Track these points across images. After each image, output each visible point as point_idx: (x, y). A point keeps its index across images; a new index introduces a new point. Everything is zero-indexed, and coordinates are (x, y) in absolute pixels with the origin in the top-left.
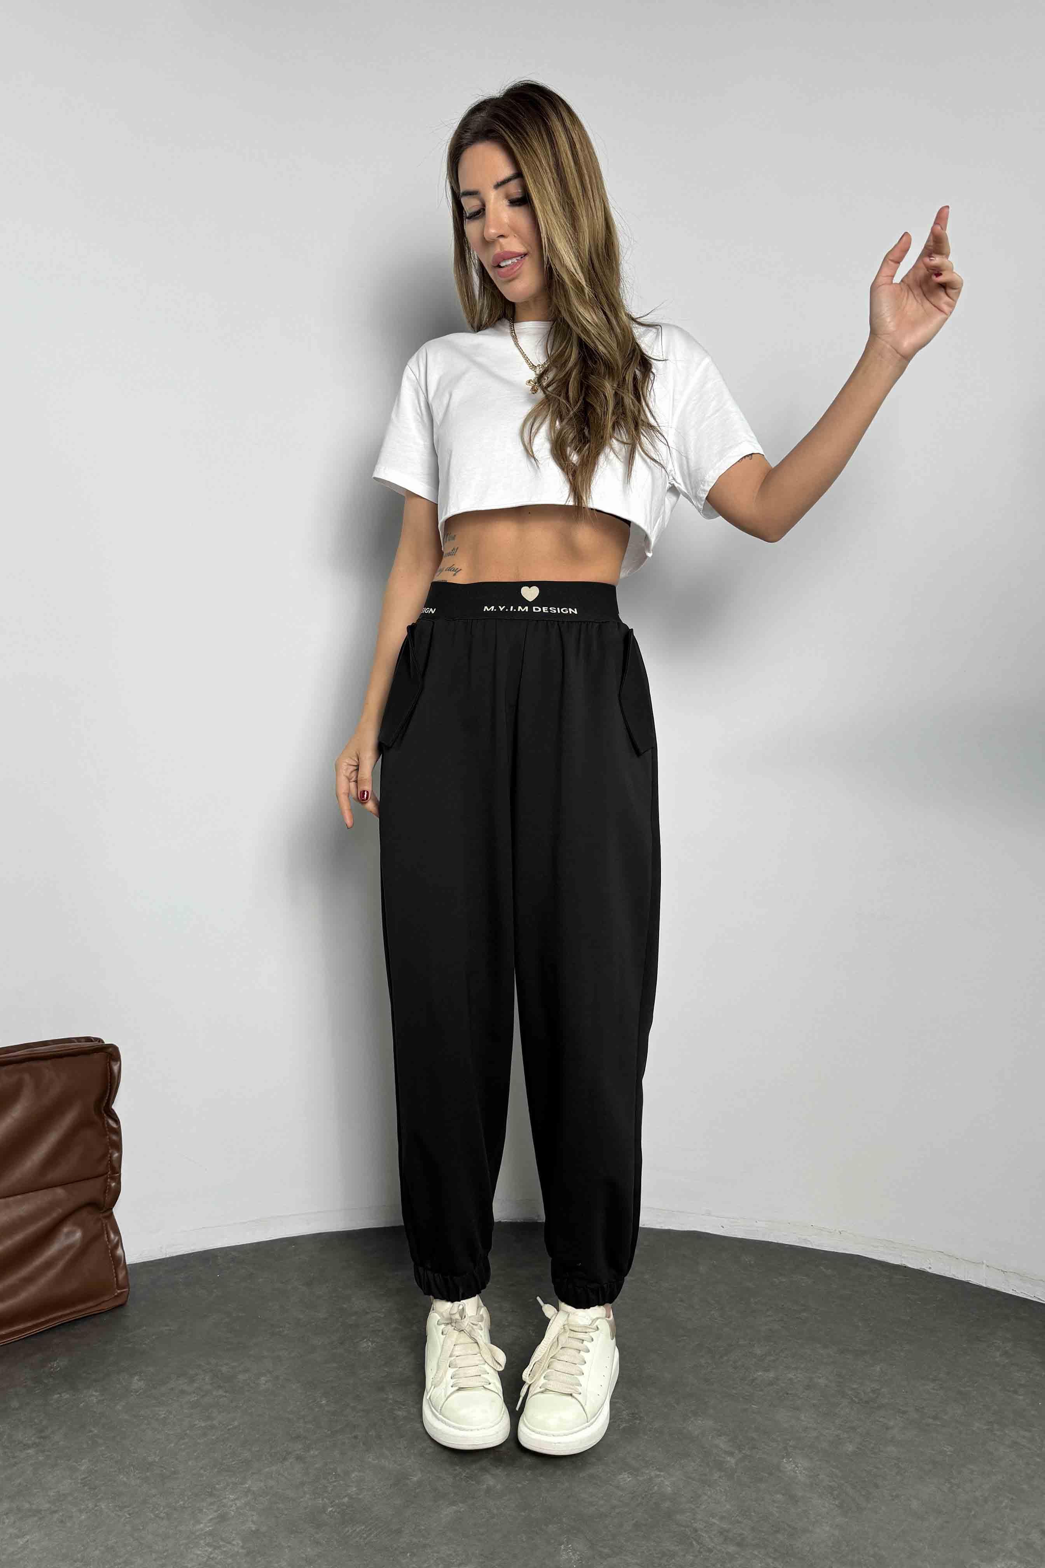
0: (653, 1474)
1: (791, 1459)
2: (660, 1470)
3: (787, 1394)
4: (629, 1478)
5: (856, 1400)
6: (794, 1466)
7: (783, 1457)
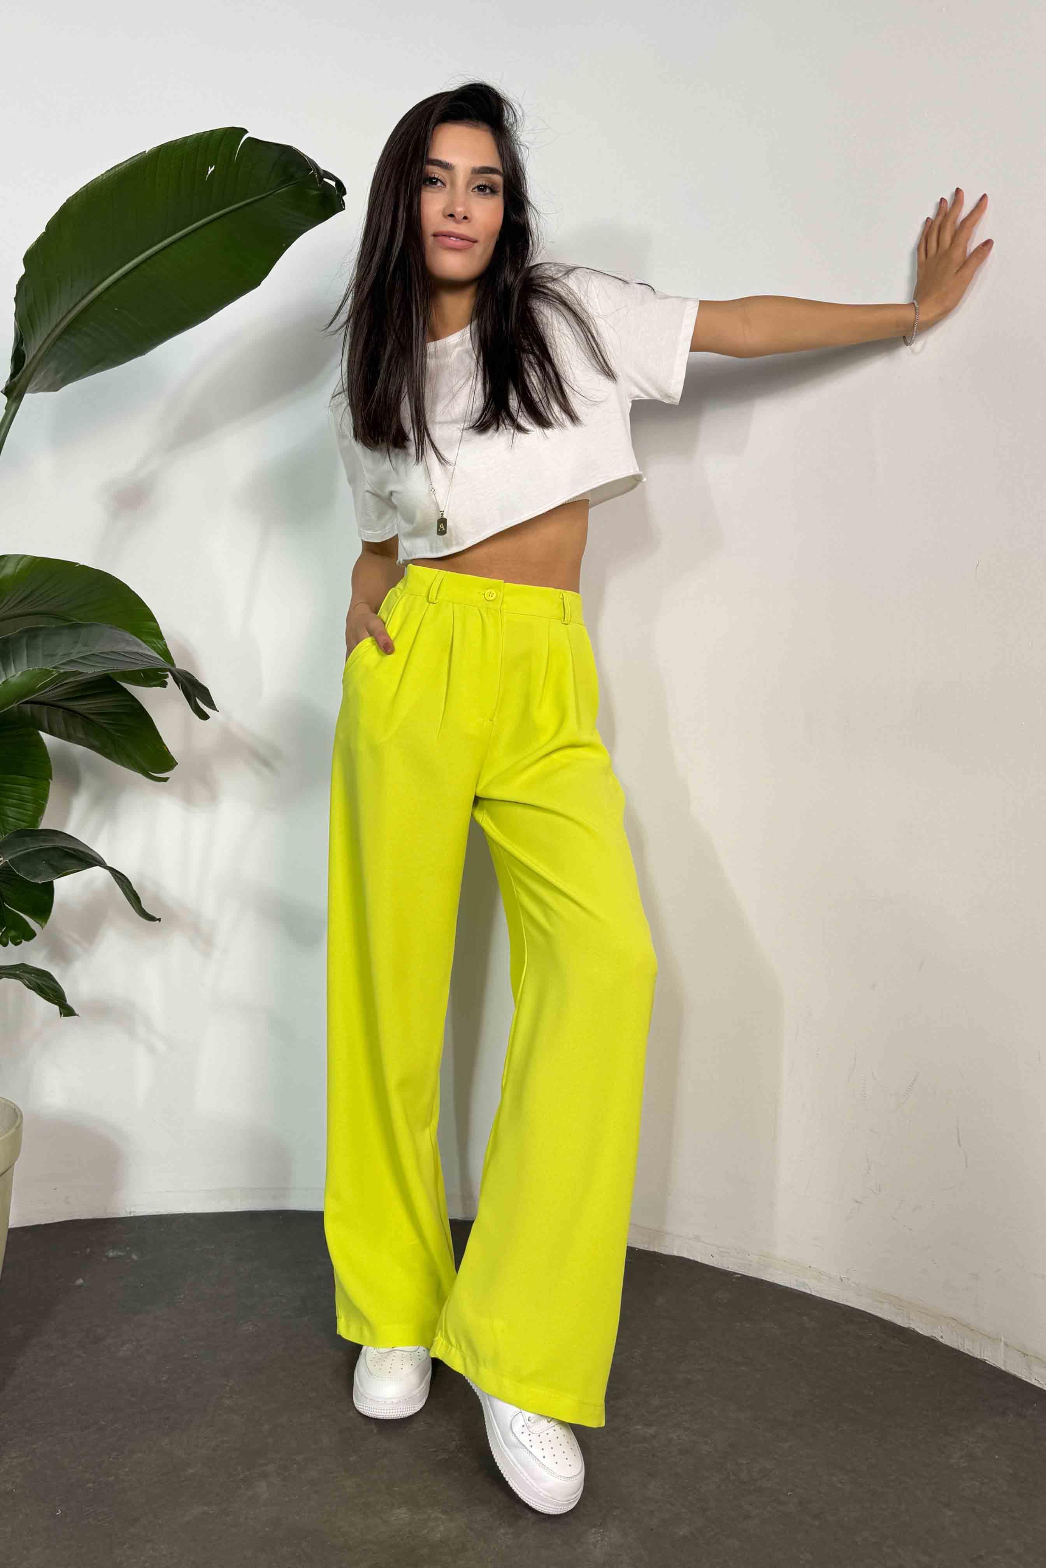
0: (433, 1516)
1: (601, 1530)
2: (445, 1512)
3: (653, 1456)
4: (405, 1513)
5: (732, 1477)
6: (599, 1538)
7: (595, 1526)
